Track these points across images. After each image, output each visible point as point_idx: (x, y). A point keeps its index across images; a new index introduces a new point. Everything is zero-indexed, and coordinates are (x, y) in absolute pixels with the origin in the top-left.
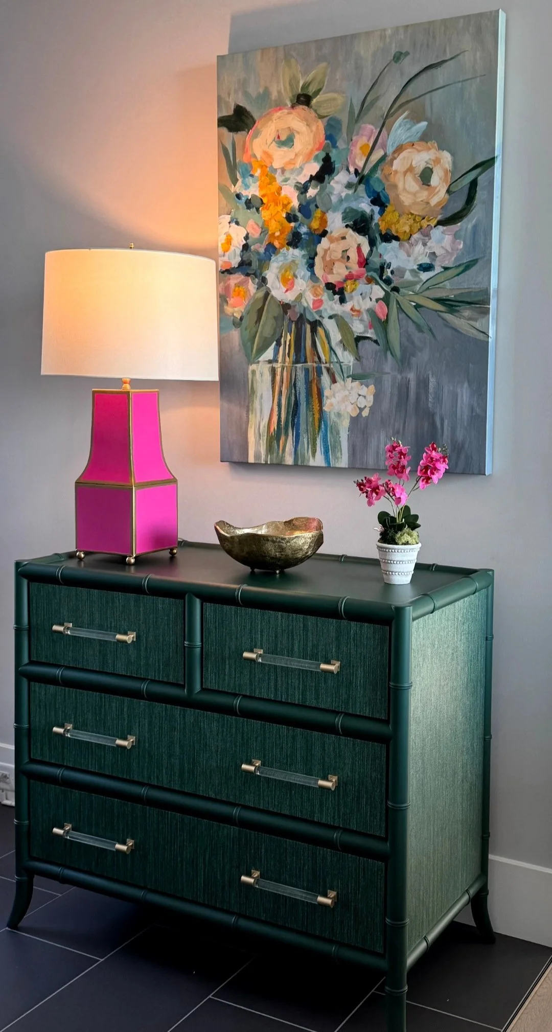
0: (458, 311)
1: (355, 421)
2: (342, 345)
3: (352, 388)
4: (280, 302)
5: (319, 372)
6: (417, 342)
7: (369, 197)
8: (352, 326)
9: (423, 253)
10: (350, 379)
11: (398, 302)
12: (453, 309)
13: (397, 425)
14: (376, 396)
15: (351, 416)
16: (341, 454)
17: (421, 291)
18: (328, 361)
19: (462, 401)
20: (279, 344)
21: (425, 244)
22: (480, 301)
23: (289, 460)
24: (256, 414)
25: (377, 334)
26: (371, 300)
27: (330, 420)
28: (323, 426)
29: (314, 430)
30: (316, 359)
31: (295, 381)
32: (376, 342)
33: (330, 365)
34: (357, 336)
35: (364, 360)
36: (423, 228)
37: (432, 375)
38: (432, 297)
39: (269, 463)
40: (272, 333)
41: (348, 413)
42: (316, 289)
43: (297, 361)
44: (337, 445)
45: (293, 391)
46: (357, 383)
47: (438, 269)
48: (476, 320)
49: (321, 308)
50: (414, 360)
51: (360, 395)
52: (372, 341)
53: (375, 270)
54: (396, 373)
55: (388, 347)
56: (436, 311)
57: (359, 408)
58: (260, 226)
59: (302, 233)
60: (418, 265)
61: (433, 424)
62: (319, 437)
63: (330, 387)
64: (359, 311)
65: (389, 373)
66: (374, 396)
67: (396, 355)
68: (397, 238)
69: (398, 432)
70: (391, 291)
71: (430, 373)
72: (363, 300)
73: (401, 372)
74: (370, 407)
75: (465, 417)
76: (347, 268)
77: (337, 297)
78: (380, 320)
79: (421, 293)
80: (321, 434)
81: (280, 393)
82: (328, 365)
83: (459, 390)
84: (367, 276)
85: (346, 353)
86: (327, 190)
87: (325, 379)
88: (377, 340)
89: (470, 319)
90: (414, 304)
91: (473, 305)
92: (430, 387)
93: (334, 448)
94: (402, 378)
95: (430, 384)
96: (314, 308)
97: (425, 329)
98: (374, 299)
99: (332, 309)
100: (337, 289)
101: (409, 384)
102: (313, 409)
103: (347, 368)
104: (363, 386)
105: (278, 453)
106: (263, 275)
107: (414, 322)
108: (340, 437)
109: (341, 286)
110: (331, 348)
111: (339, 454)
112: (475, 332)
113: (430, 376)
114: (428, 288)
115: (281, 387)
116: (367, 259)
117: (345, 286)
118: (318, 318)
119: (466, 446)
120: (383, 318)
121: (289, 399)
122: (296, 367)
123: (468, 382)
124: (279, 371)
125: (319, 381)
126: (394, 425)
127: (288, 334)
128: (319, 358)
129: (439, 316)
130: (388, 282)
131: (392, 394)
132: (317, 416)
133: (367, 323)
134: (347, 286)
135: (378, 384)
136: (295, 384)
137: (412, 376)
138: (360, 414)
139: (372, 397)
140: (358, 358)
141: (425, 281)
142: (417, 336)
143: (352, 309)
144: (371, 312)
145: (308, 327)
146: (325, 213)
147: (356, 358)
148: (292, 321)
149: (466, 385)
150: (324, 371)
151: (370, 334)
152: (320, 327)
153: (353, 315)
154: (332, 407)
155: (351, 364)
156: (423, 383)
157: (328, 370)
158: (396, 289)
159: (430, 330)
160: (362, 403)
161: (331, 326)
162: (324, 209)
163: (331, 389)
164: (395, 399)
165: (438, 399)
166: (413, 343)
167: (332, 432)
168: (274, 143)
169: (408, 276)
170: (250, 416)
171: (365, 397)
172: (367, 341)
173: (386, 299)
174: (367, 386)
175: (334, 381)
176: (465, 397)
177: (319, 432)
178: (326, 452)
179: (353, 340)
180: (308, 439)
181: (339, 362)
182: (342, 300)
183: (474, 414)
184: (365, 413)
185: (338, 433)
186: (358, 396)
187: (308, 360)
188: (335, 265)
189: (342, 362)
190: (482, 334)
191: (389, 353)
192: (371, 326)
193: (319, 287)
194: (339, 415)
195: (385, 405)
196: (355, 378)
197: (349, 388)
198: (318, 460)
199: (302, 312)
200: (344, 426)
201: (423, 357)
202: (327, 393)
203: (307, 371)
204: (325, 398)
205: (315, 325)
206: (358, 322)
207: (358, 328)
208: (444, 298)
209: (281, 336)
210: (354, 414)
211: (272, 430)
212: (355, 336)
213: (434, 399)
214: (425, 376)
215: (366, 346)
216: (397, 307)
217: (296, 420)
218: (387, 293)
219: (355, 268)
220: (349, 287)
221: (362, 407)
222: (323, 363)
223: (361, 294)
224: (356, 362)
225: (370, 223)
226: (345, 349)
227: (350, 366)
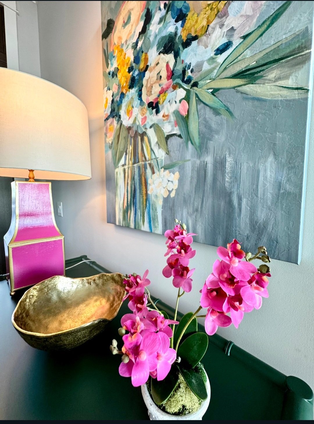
0: (262, 76)
1: (166, 200)
2: (158, 145)
3: (164, 176)
4: (126, 127)
5: (145, 167)
6: (214, 126)
7: (173, 18)
8: (164, 128)
9: (220, 36)
10: (163, 169)
11: (197, 95)
12: (255, 77)
13: (196, 204)
14: (181, 181)
15: (163, 197)
16: (158, 225)
17: (219, 73)
18: (150, 159)
19: (265, 178)
20: (126, 154)
21: (222, 26)
22: (294, 50)
23: (132, 225)
24: (118, 196)
25: (180, 129)
26: (176, 103)
27: (152, 201)
28: (148, 205)
29: (143, 207)
30: (144, 159)
31: (134, 174)
32: (180, 136)
33: (151, 161)
34: (167, 135)
35: (172, 154)
36: (220, 10)
37: (229, 154)
38: (229, 75)
39: (124, 226)
40: (123, 148)
41: (162, 194)
42: (143, 111)
43: (134, 163)
44: (155, 218)
45: (133, 182)
46: (167, 171)
47: (236, 41)
48: (287, 77)
49: (146, 123)
50: (211, 144)
51: (169, 181)
52: (177, 136)
53: (178, 77)
54: (195, 159)
55: (189, 138)
56: (234, 88)
57: (169, 191)
58: (118, 85)
59: (135, 76)
60: (215, 51)
61: (230, 203)
62: (146, 211)
63: (151, 176)
64: (168, 116)
65: (189, 160)
66: (178, 180)
67: (195, 143)
68: (195, 38)
69: (197, 210)
70: (191, 89)
71: (227, 153)
72: (170, 105)
73: (199, 156)
74: (176, 190)
75: (269, 196)
76: (160, 85)
77: (154, 110)
78: (182, 116)
79: (219, 76)
80: (147, 210)
81: (128, 183)
82: (150, 162)
83: (261, 167)
84: (173, 84)
85: (161, 150)
86: (148, 36)
87: (149, 171)
88: (180, 135)
89: (279, 79)
90: (211, 91)
91: (283, 61)
92: (227, 166)
93: (154, 219)
94: (201, 162)
95: (227, 164)
96: (142, 124)
97: (222, 111)
98: (178, 102)
99: (152, 120)
100: (154, 105)
101: (206, 167)
102: (143, 193)
103: (161, 161)
104: (171, 173)
105: (127, 220)
106: (119, 114)
107: (210, 107)
108: (157, 212)
109: (156, 102)
110: (152, 150)
111: (157, 224)
112: (285, 92)
113: (227, 156)
114: (225, 68)
115: (128, 180)
116: (173, 71)
117: (159, 100)
118: (144, 130)
119: (270, 228)
120: (184, 114)
121: (131, 187)
122: (134, 166)
123: (275, 154)
124: (127, 170)
125: (145, 173)
126: (194, 204)
127: (130, 146)
128: (145, 158)
129: (238, 91)
130: (188, 82)
131: (192, 178)
132: (145, 198)
133: (173, 123)
134: (160, 100)
135: (182, 169)
136: (134, 177)
137: (209, 159)
138: (169, 196)
139: (177, 181)
140: (168, 153)
141: (222, 63)
142: (214, 120)
143: (163, 116)
144: (177, 113)
145: (139, 138)
146: (147, 53)
147: (166, 153)
148: (132, 137)
149: (271, 159)
150: (148, 166)
151: (176, 131)
152: (145, 136)
153: (164, 120)
154: (152, 191)
155: (163, 158)
156: (220, 164)
157: (150, 164)
158: (195, 85)
159: (228, 110)
160: (171, 187)
161: (151, 132)
162: (146, 52)
163: (152, 178)
164: (195, 180)
165: (236, 178)
166: (209, 128)
167: (153, 209)
168: (122, 27)
169: (206, 67)
170: (116, 199)
171: (172, 182)
172: (173, 137)
173: (187, 98)
174: (174, 174)
175: (153, 173)
176: (269, 173)
177: (146, 208)
178: (150, 222)
179: (164, 139)
180: (140, 212)
181: (156, 158)
182: (157, 112)
183: (282, 191)
184: (173, 195)
185: (156, 210)
186: (167, 181)
187: (140, 160)
188: (153, 88)
189: (158, 158)
190: (296, 92)
191: (189, 142)
192: (177, 124)
193: (144, 108)
194: (156, 196)
195: (187, 187)
196: (166, 168)
197: (162, 177)
198: (145, 227)
199: (136, 129)
200: (159, 204)
201: (220, 139)
202: (149, 181)
203: (139, 167)
204: (148, 185)
205: (143, 136)
206: (167, 124)
207: (168, 129)
208: (244, 70)
209: (127, 148)
210: (166, 196)
211: (125, 207)
212: (166, 136)
213: (231, 178)
214: (222, 157)
215: (173, 142)
216: (196, 100)
217: (135, 201)
218: (188, 92)
219: (165, 82)
220: (161, 100)
221: (171, 190)
222: (147, 161)
223: (169, 102)
224: (166, 155)
225: (175, 39)
226: (159, 148)
227: (162, 160)
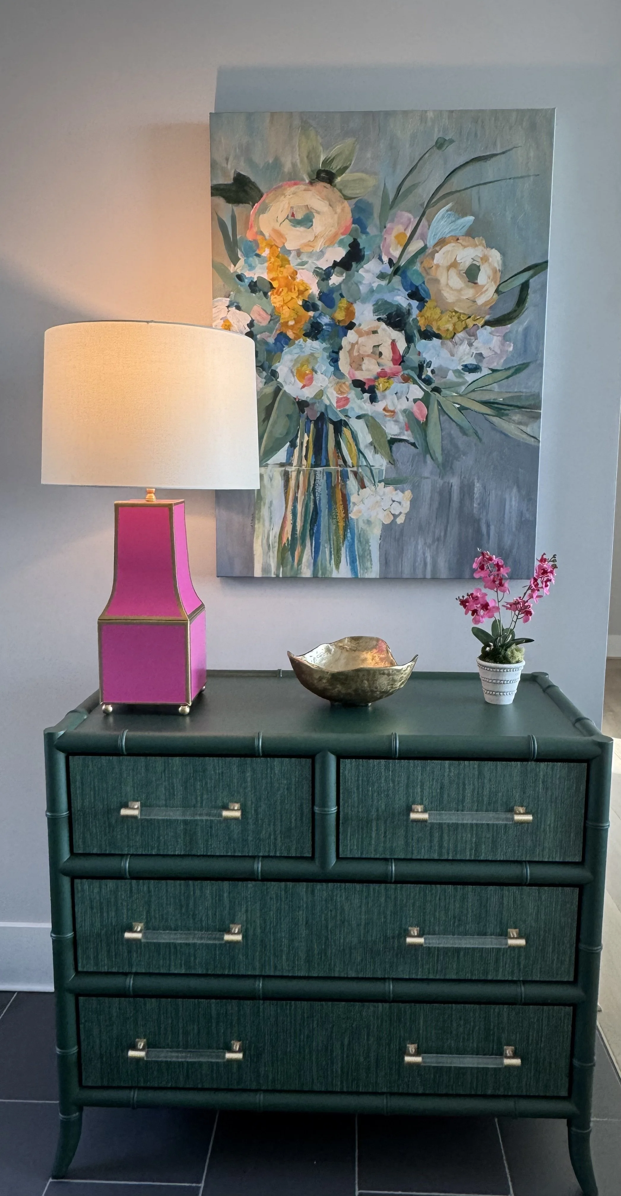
0: (507, 415)
1: (388, 529)
2: (373, 447)
3: (384, 494)
4: (295, 399)
5: (344, 476)
6: (461, 446)
7: (406, 290)
8: (385, 427)
9: (468, 354)
10: (383, 484)
11: (439, 404)
12: (503, 413)
13: (437, 531)
14: (414, 502)
15: (383, 524)
16: (372, 564)
17: (466, 392)
18: (355, 464)
19: (511, 506)
20: (293, 445)
21: (470, 345)
22: (530, 405)
23: (307, 572)
24: (264, 521)
25: (415, 437)
26: (408, 401)
27: (358, 528)
28: (349, 535)
29: (338, 540)
30: (341, 462)
31: (314, 484)
32: (413, 444)
33: (358, 469)
34: (391, 438)
35: (399, 465)
36: (469, 327)
37: (478, 479)
38: (478, 399)
39: (281, 576)
40: (285, 432)
41: (380, 519)
42: (341, 386)
43: (316, 464)
44: (365, 555)
45: (312, 497)
46: (390, 488)
47: (485, 371)
48: (526, 425)
49: (347, 407)
50: (457, 464)
51: (394, 501)
52: (409, 443)
53: (412, 369)
54: (436, 478)
55: (427, 450)
56: (483, 414)
57: (393, 515)
58: (269, 313)
59: (323, 323)
60: (462, 365)
61: (478, 531)
62: (345, 546)
63: (358, 492)
64: (393, 412)
65: (427, 478)
66: (411, 501)
67: (437, 459)
68: (438, 336)
69: (438, 540)
70: (431, 391)
71: (476, 478)
72: (398, 399)
73: (442, 475)
74: (406, 514)
75: (514, 523)
76: (379, 364)
77: (367, 396)
78: (418, 421)
79: (466, 394)
80: (346, 542)
81: (296, 499)
82: (355, 469)
83: (507, 497)
84: (404, 374)
85: (378, 456)
86: (356, 278)
87: (352, 483)
88: (414, 443)
89: (520, 423)
90: (458, 406)
91: (523, 410)
92: (475, 492)
93: (362, 557)
94: (445, 483)
95: (476, 489)
96: (338, 407)
97: (471, 431)
98: (411, 399)
99: (361, 408)
100: (366, 387)
101: (451, 489)
102: (337, 516)
103: (379, 472)
104: (398, 491)
105: (292, 566)
106: (273, 368)
107: (457, 425)
108: (370, 546)
109: (371, 384)
110: (360, 451)
111: (368, 564)
112: (525, 436)
113: (476, 481)
114: (473, 391)
115: (296, 493)
116: (403, 357)
117: (377, 384)
118: (344, 418)
119: (514, 551)
120: (422, 420)
121: (306, 507)
122: (315, 471)
123: (518, 487)
124: (294, 475)
125: (345, 485)
126: (434, 533)
127: (306, 435)
128: (345, 461)
129: (487, 419)
130: (428, 381)
131: (431, 499)
132: (341, 524)
133: (403, 424)
134: (379, 384)
135: (416, 488)
136: (314, 489)
137: (455, 481)
138: (393, 522)
139: (409, 503)
140: (392, 462)
141: (470, 382)
142: (461, 440)
143: (384, 409)
144: (408, 413)
145: (331, 427)
146: (352, 304)
147: (390, 462)
148: (311, 421)
149: (515, 490)
150: (351, 476)
151: (407, 436)
152: (346, 427)
153: (385, 415)
154: (360, 514)
155: (384, 468)
156: (467, 490)
157: (356, 474)
158: (437, 390)
159: (476, 433)
160: (396, 511)
161: (359, 427)
162: (351, 300)
163: (358, 495)
164: (436, 505)
165: (484, 505)
166: (456, 447)
167: (360, 541)
168: (287, 221)
169: (451, 376)
170: (256, 526)
171: (400, 503)
172: (403, 444)
173: (426, 400)
174: (403, 491)
175: (363, 486)
176: (513, 503)
177: (344, 540)
178: (353, 562)
179: (387, 443)
180: (330, 548)
181: (370, 467)
182: (373, 399)
183: (523, 519)
184: (400, 520)
185: (367, 542)
186: (391, 502)
187: (331, 463)
188: (364, 361)
189: (373, 466)
190: (533, 439)
191: (428, 456)
192: (408, 427)
193: (344, 383)
194: (369, 522)
195: (424, 511)
196: (387, 483)
197: (381, 493)
198: (344, 571)
199: (323, 411)
200: (375, 535)
201: (466, 462)
202: (354, 498)
203: (329, 475)
204: (351, 504)
205: (339, 426)
206: (392, 422)
207: (392, 429)
208: (492, 401)
209: (297, 437)
210: (387, 522)
211: (285, 540)
212: (389, 438)
213: (479, 504)
214: (471, 480)
215: (401, 450)
216: (438, 409)
217: (315, 529)
218: (427, 394)
219: (388, 364)
220: (381, 385)
221: (397, 513)
222: (350, 467)
223: (396, 394)
224: (390, 465)
225: (408, 318)
226: (376, 452)
227: (382, 470)
